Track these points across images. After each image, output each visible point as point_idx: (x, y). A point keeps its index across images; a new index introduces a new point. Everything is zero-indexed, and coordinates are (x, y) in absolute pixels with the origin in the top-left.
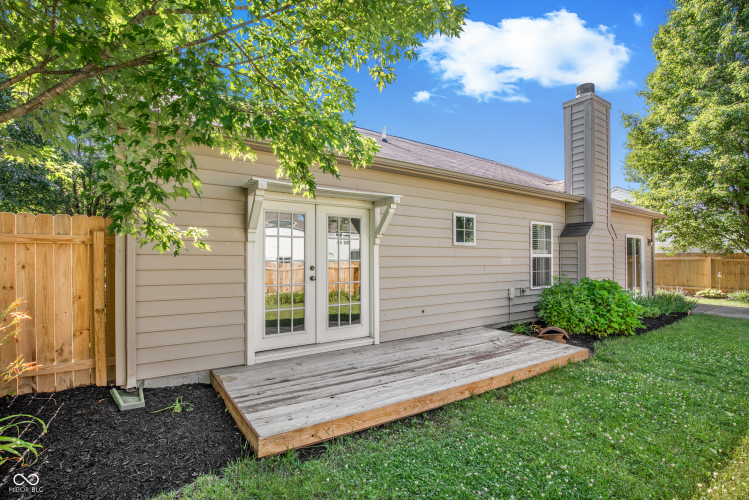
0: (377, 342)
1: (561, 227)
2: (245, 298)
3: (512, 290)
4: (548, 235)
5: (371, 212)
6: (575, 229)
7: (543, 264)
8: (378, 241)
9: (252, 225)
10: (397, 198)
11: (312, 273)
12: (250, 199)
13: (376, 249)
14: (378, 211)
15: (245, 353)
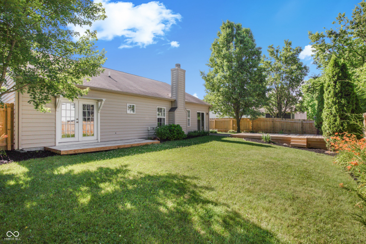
0: (99, 141)
1: (170, 108)
2: (55, 123)
3: (149, 128)
4: (164, 111)
5: (97, 103)
6: (173, 109)
7: (162, 120)
8: (99, 112)
9: (58, 106)
10: (104, 100)
11: (77, 121)
12: (57, 99)
13: (99, 114)
14: (99, 103)
15: (55, 143)
